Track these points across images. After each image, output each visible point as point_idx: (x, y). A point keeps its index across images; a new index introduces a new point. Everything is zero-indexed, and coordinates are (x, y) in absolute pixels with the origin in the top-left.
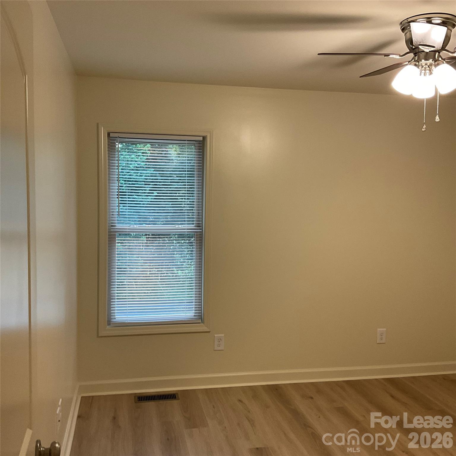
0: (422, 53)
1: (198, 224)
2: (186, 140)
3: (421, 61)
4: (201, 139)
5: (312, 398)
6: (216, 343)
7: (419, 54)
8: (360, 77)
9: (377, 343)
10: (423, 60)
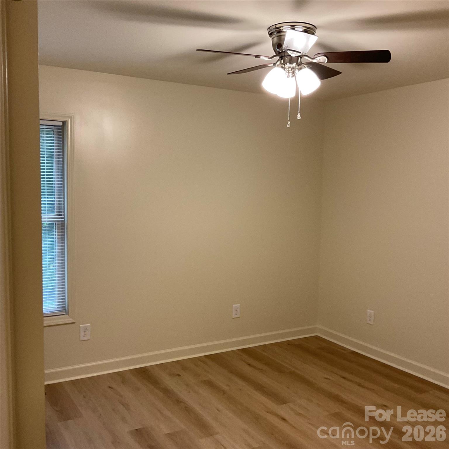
0: (288, 57)
1: (59, 212)
2: (43, 125)
3: (286, 64)
4: (61, 124)
5: (179, 375)
6: (82, 333)
7: (284, 58)
8: (227, 74)
9: (233, 317)
10: (288, 64)
